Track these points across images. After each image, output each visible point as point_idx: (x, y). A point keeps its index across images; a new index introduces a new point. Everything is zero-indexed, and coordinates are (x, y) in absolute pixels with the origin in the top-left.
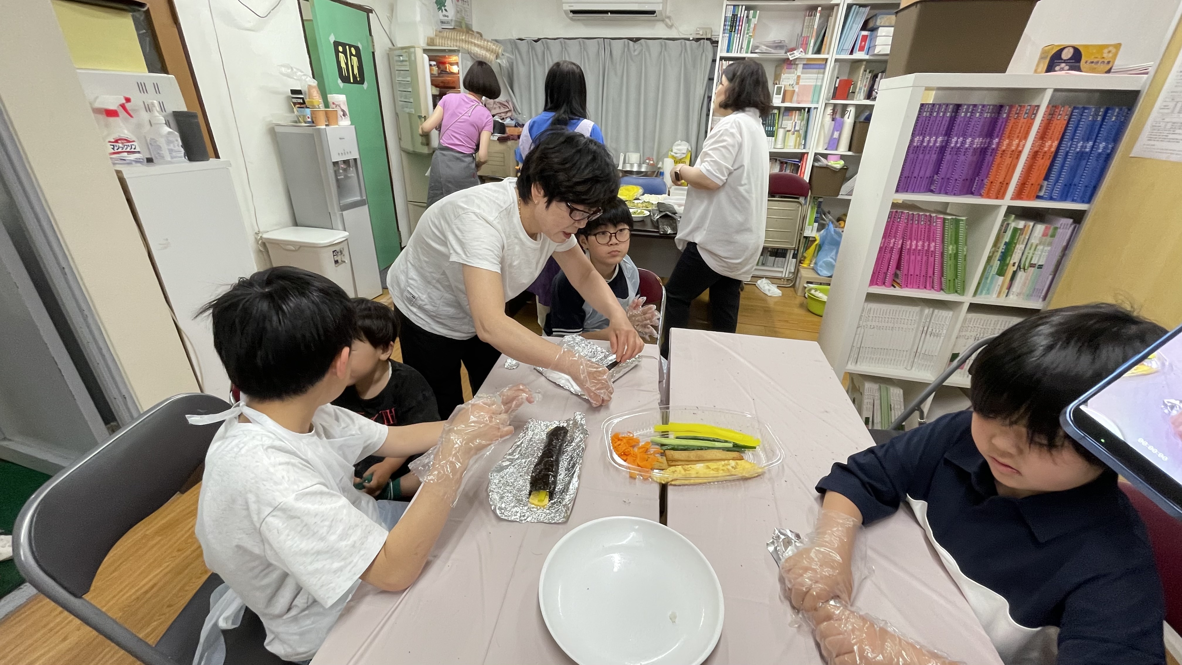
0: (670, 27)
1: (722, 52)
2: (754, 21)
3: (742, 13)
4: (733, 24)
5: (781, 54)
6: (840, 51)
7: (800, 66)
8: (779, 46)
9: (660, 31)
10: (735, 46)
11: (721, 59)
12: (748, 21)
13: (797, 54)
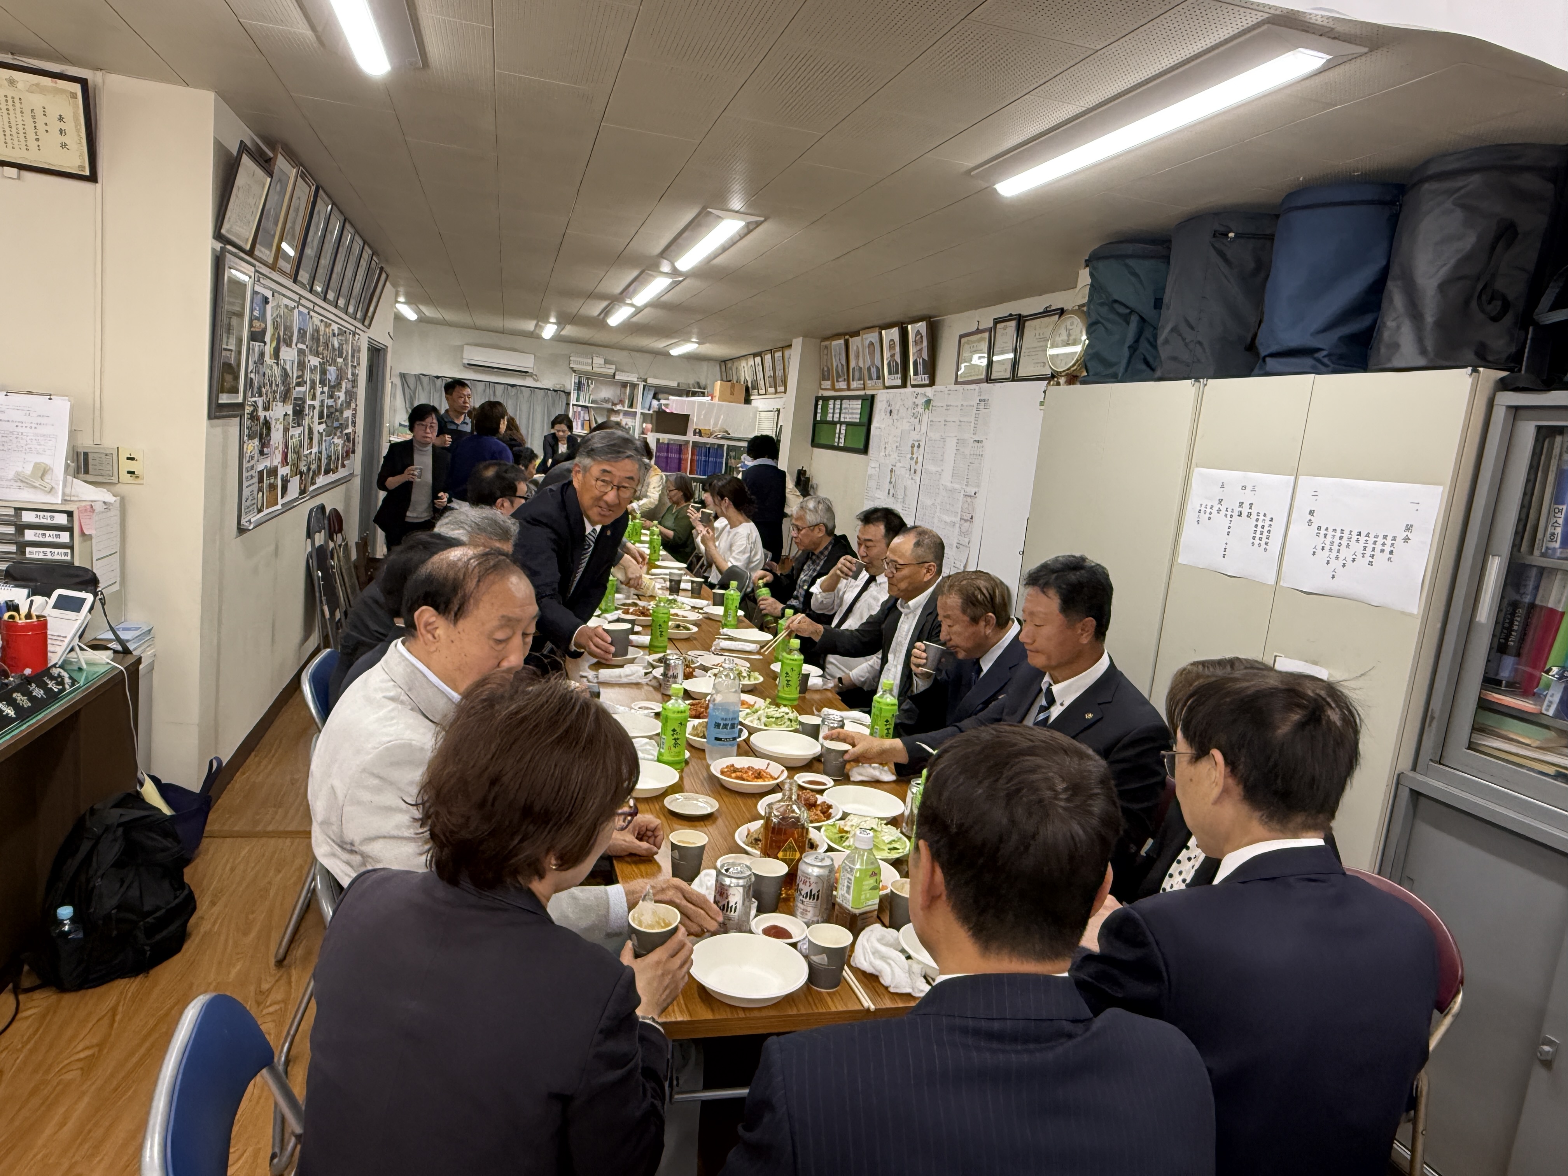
0: (537, 381)
1: (573, 400)
2: (592, 386)
3: (584, 381)
4: (579, 387)
5: (609, 406)
6: (643, 408)
7: (621, 414)
8: (606, 401)
9: (529, 382)
10: (581, 397)
11: (573, 405)
12: (588, 385)
13: (618, 407)
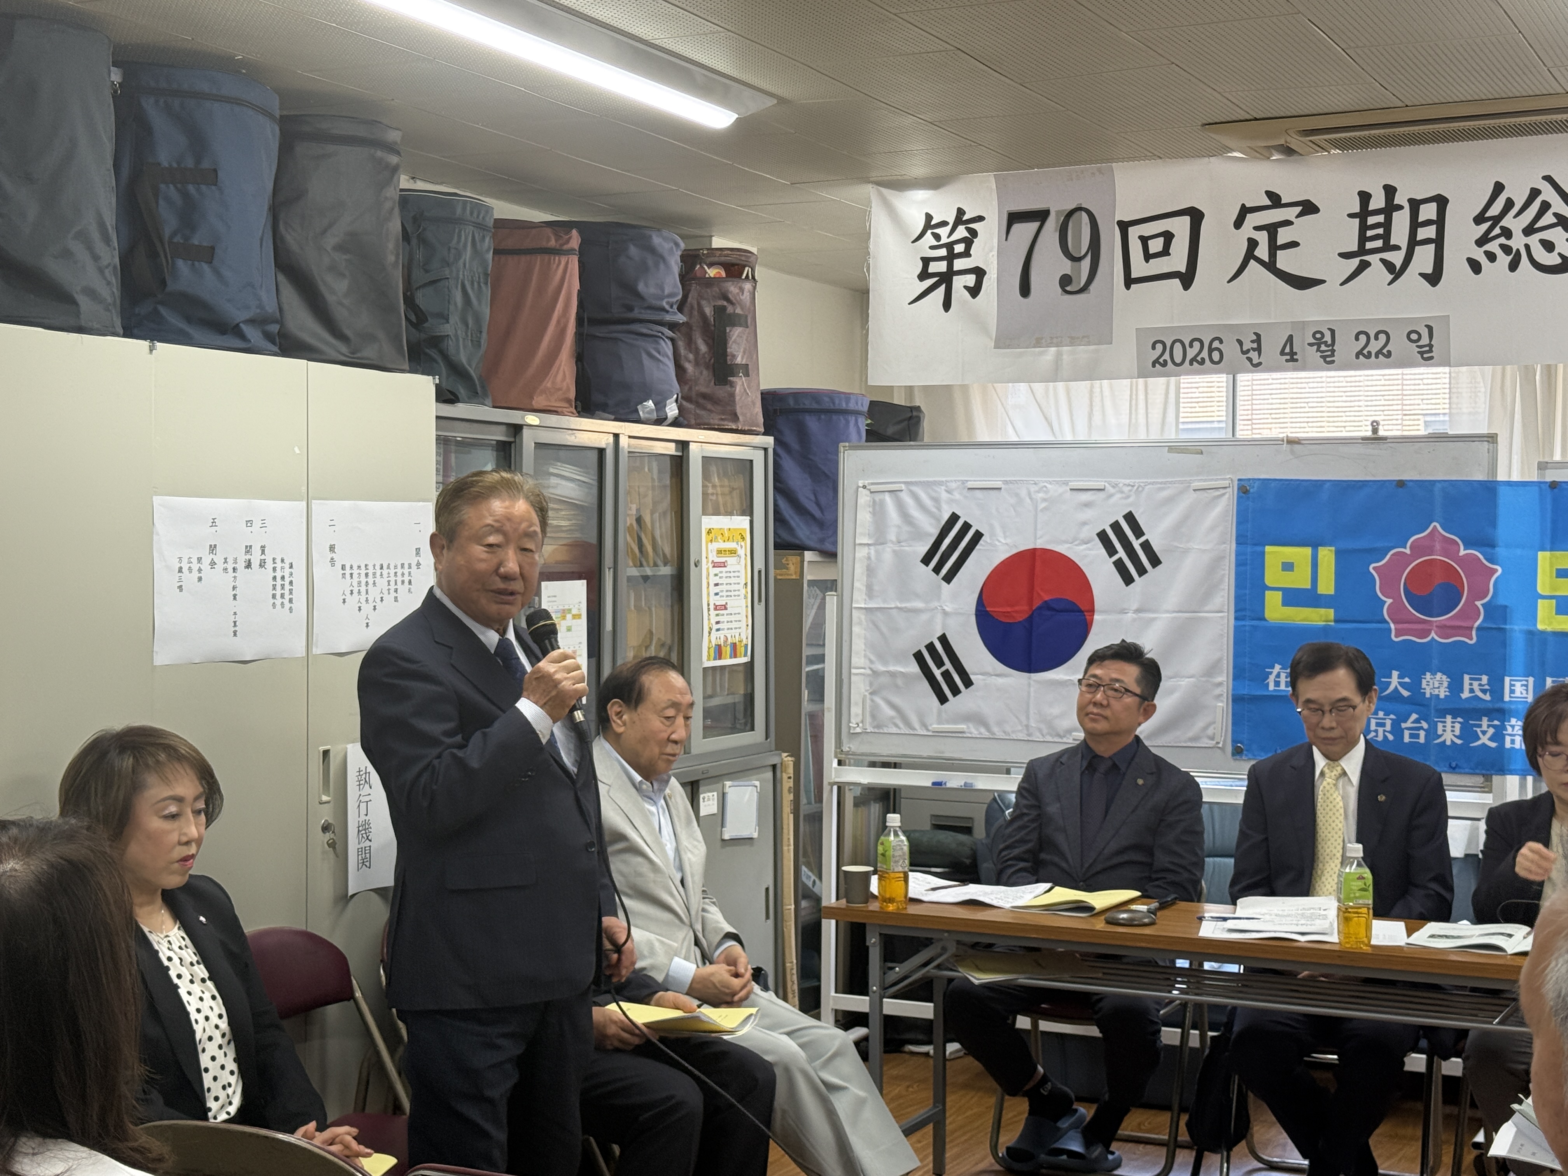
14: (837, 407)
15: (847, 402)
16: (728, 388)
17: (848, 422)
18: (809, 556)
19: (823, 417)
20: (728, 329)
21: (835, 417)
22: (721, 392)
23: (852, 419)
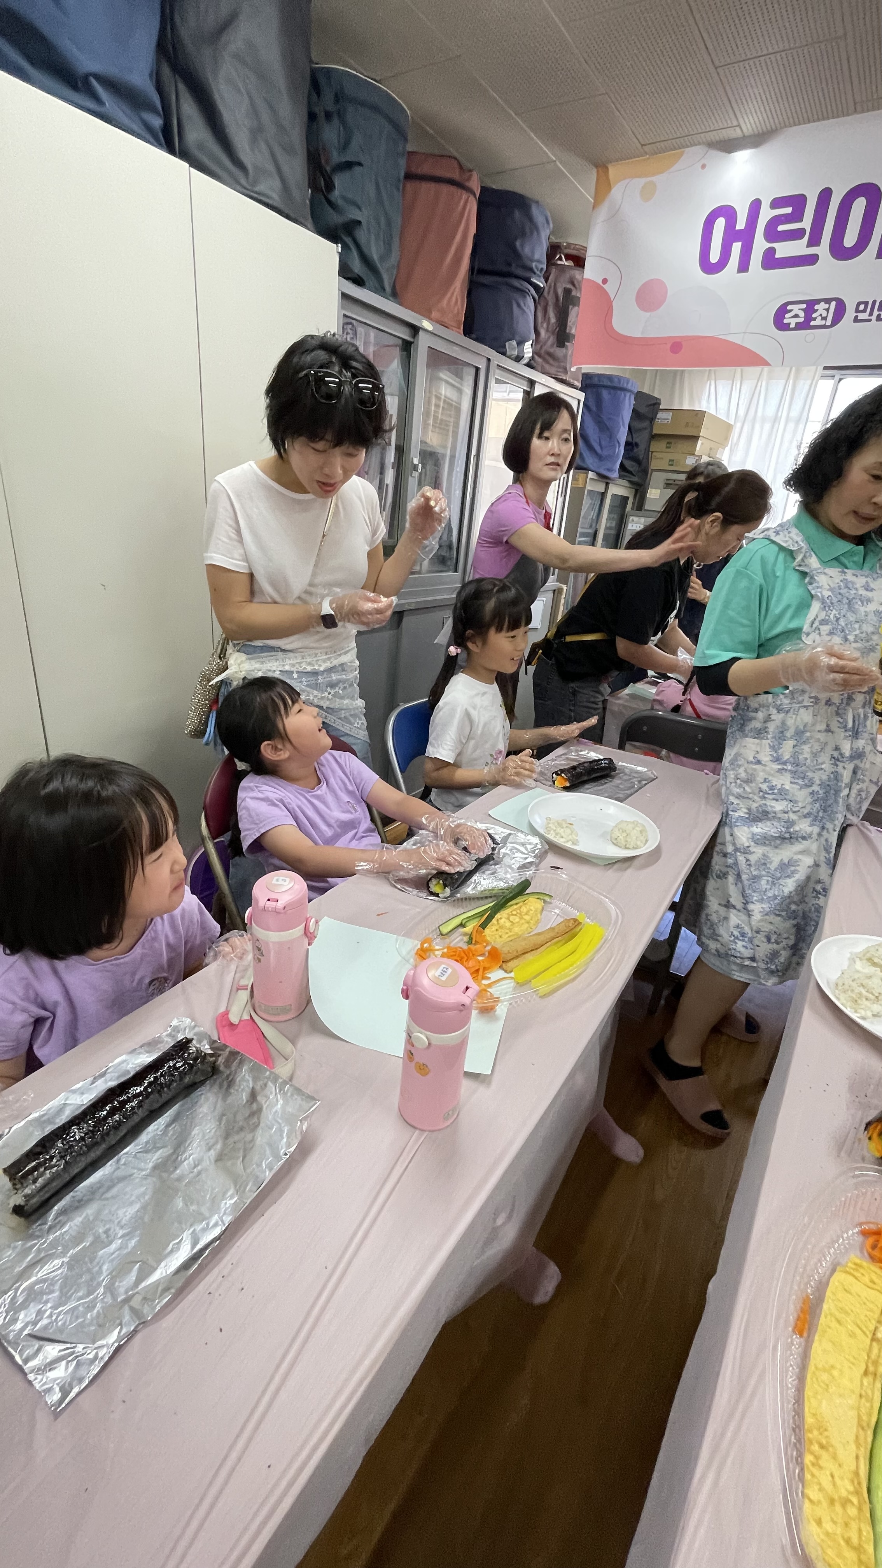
14: (621, 386)
15: (627, 383)
16: (564, 350)
17: (625, 396)
18: (591, 475)
19: (612, 391)
20: (571, 307)
21: (619, 392)
22: (559, 352)
23: (628, 394)
